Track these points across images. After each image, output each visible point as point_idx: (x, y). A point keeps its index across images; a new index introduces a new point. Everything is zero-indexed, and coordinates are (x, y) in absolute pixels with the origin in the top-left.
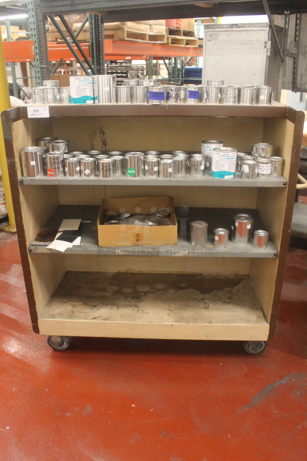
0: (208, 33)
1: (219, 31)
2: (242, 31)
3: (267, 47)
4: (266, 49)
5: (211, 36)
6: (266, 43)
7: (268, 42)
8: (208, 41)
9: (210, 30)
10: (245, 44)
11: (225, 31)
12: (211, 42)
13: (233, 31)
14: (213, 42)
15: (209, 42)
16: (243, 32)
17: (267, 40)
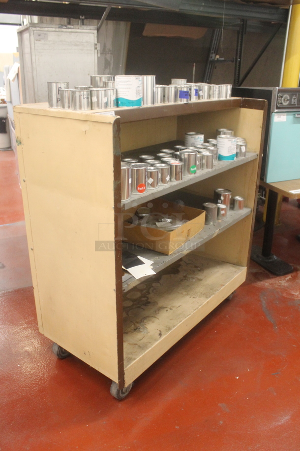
0: (35, 32)
1: (48, 31)
2: (72, 32)
3: (98, 49)
4: (96, 51)
5: (39, 35)
6: (96, 45)
7: (97, 44)
8: (37, 40)
9: (38, 29)
10: (76, 45)
11: (54, 31)
12: (40, 42)
13: (63, 32)
14: (42, 42)
15: (38, 42)
16: (73, 34)
17: (96, 42)
